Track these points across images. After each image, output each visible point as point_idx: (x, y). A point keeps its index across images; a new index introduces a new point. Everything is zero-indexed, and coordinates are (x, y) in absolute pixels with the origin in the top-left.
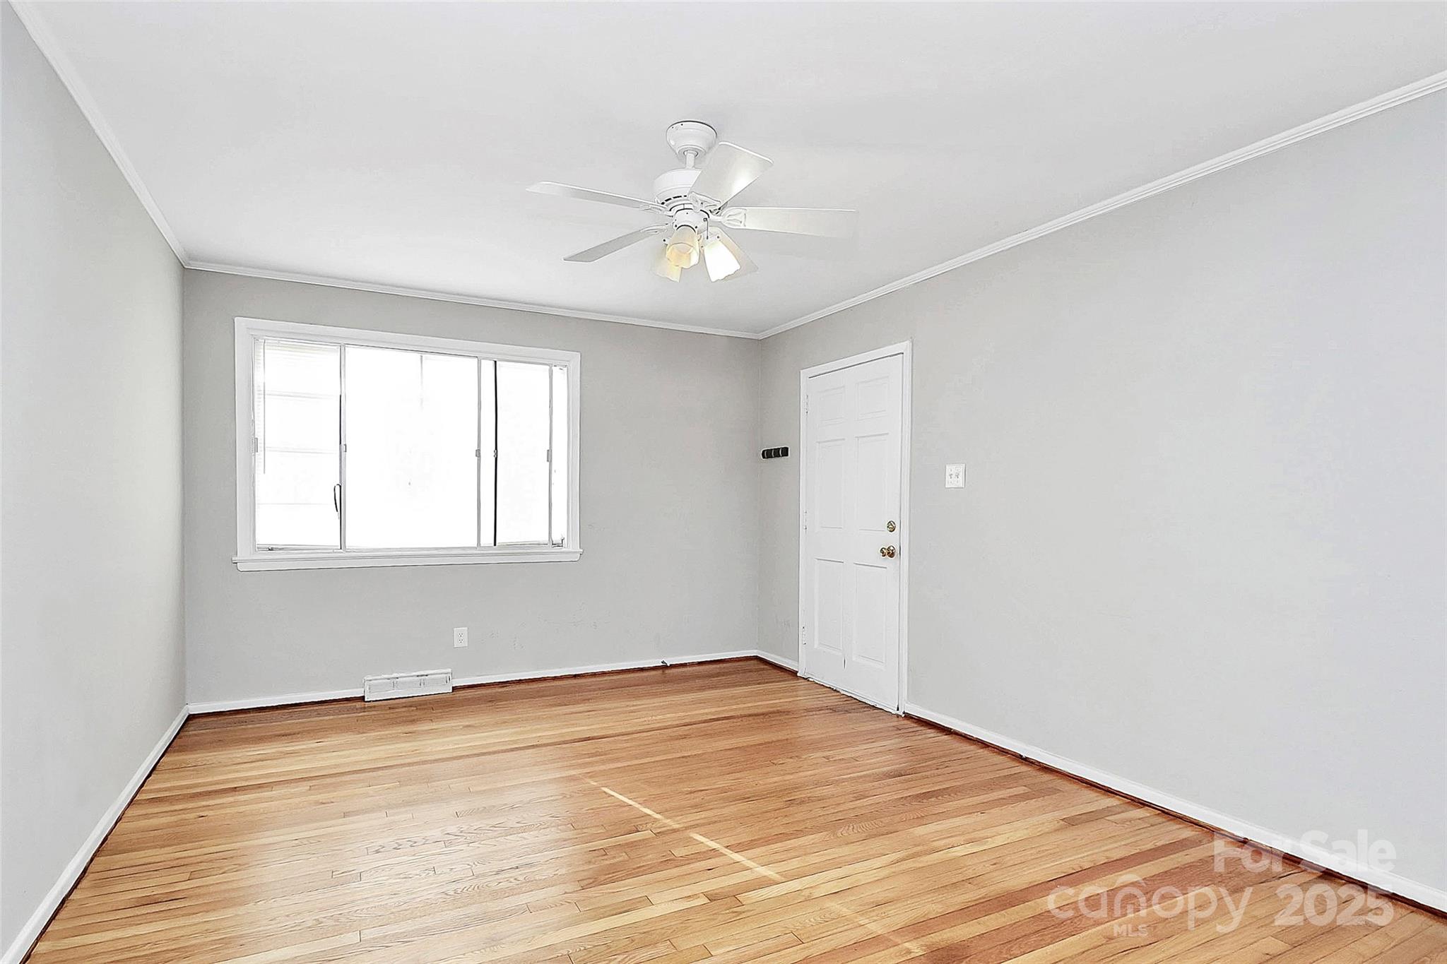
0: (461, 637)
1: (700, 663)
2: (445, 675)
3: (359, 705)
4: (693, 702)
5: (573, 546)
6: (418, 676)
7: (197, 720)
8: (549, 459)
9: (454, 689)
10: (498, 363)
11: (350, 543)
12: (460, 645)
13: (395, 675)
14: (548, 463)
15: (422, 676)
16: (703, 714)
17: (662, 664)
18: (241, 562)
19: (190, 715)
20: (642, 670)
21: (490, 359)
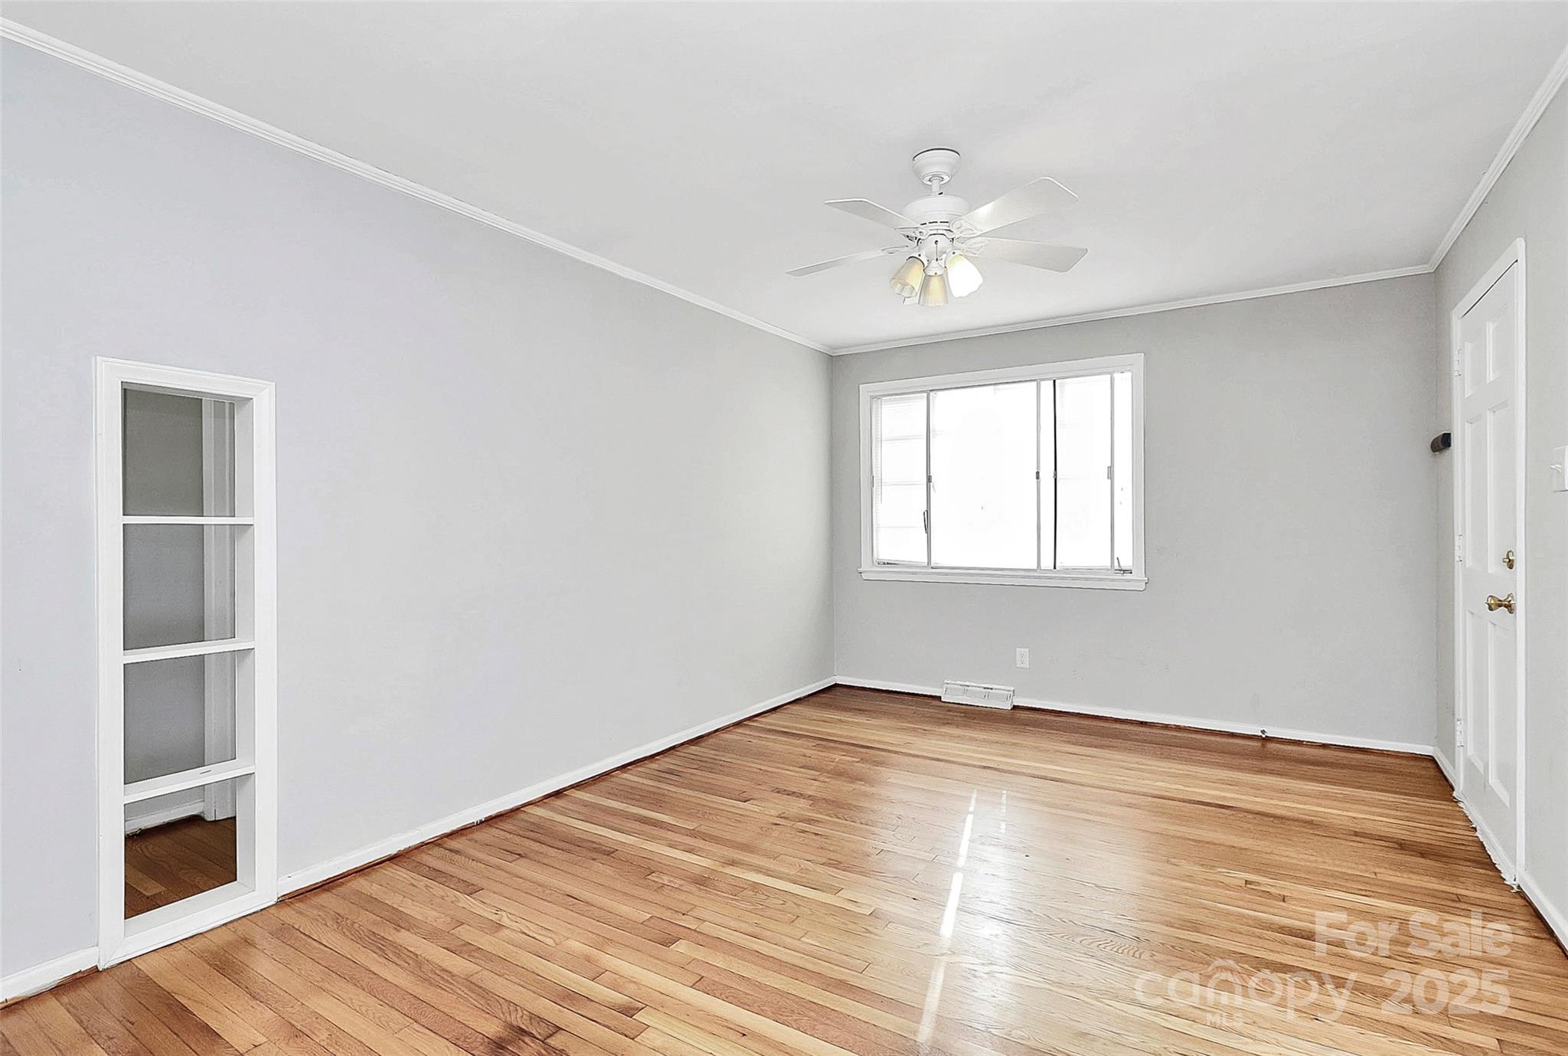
0: (1023, 657)
1: (1324, 746)
2: (1006, 692)
3: (935, 703)
4: (1223, 782)
5: (1139, 574)
6: (985, 688)
7: (838, 688)
8: (1111, 474)
9: (1015, 707)
10: (1057, 381)
11: (935, 560)
12: (1022, 666)
13: (966, 683)
14: (1110, 481)
15: (988, 688)
16: (1200, 794)
17: (1260, 734)
18: (865, 572)
19: (836, 684)
20: (1233, 735)
21: (1049, 379)
